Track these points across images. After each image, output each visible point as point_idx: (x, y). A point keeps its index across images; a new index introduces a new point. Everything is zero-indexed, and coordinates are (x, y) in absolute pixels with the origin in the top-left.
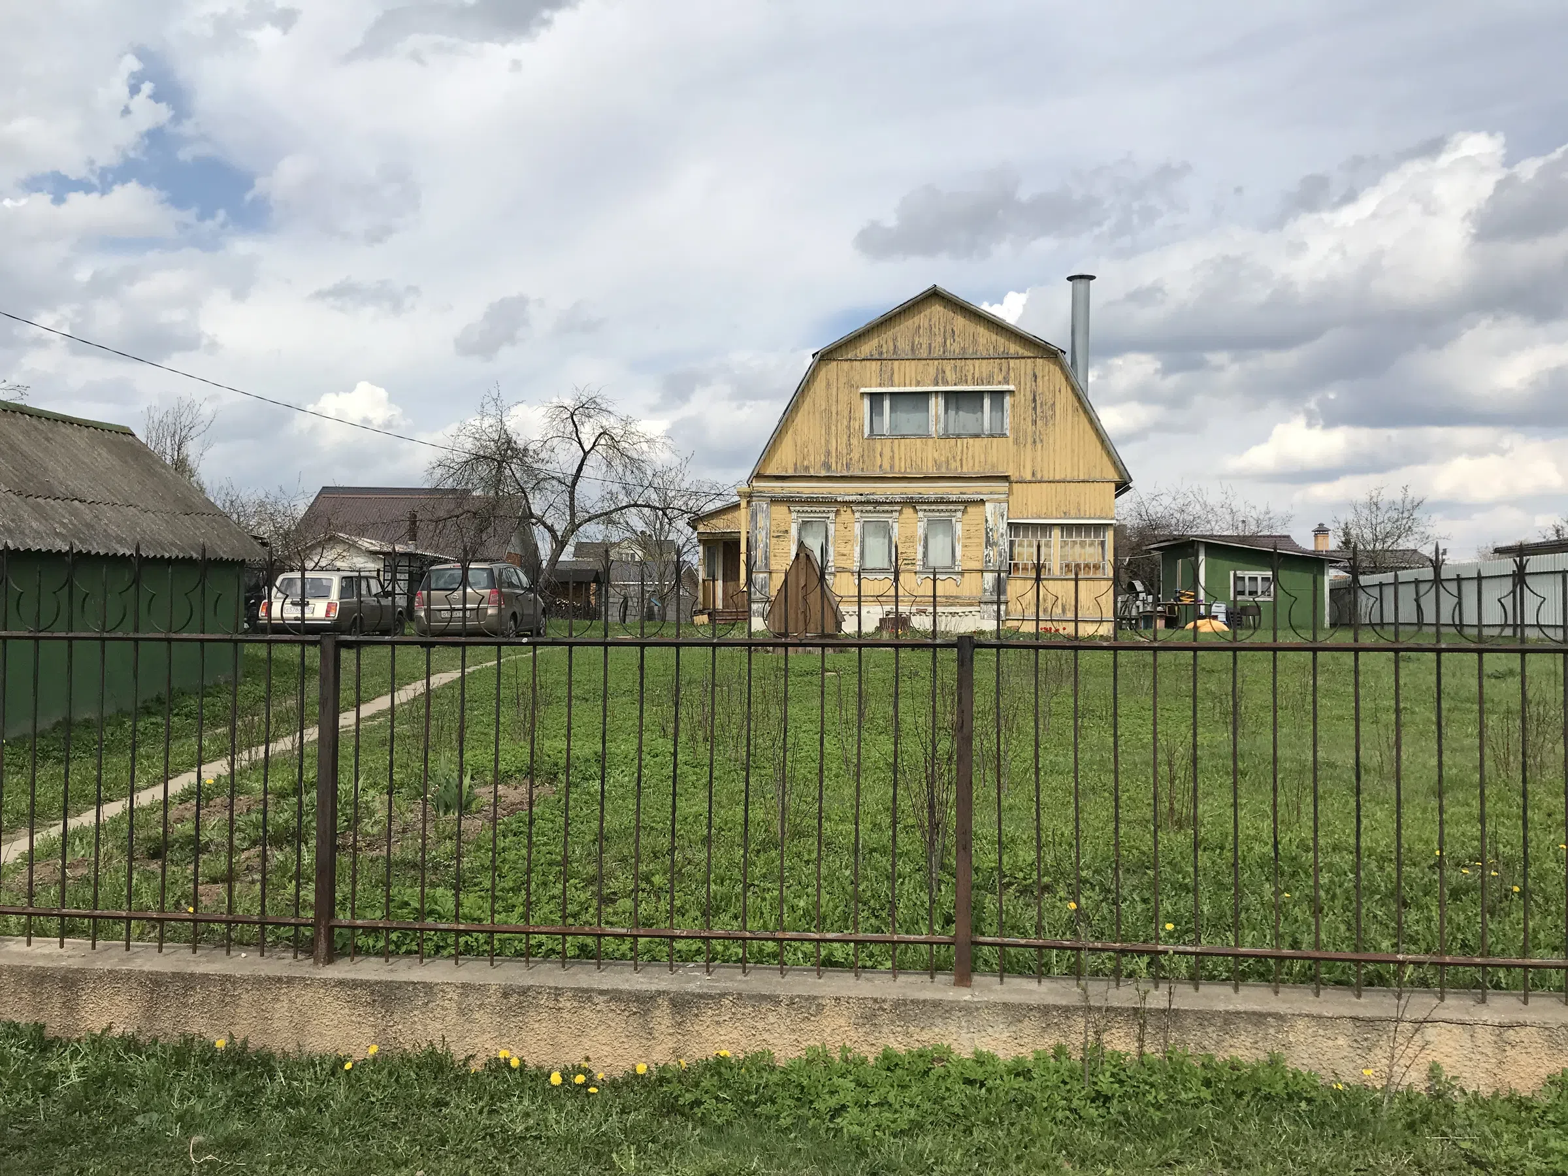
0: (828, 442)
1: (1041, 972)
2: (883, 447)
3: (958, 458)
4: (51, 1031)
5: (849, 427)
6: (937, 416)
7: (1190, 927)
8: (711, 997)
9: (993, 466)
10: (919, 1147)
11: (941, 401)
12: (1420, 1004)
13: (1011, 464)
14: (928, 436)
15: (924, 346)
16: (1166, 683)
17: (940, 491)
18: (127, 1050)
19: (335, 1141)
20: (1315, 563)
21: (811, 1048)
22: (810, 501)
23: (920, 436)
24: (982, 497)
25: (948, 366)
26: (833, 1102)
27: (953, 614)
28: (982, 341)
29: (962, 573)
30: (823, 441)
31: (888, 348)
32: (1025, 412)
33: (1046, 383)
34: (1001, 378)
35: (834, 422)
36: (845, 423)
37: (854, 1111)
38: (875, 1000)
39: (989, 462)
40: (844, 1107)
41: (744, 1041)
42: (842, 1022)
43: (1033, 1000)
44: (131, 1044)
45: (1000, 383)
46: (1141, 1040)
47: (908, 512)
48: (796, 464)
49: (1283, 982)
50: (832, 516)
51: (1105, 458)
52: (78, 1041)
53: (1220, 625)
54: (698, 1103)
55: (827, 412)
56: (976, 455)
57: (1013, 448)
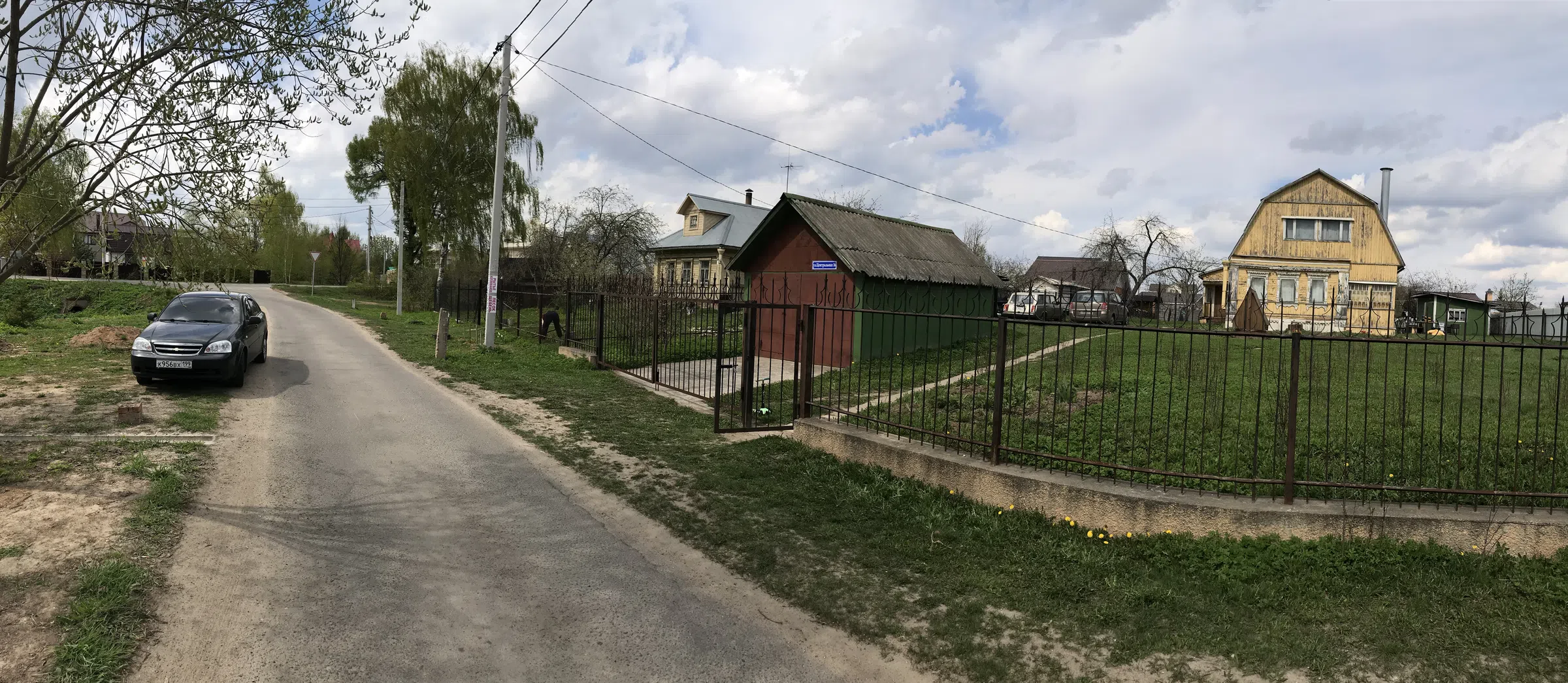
0: (1266, 241)
1: (1327, 497)
2: (1292, 244)
3: (1327, 251)
5: (1276, 235)
6: (1318, 231)
7: (1400, 477)
8: (1164, 504)
9: (1342, 256)
11: (1320, 224)
12: (1502, 514)
13: (1351, 255)
14: (1314, 240)
15: (1313, 197)
16: (1411, 357)
17: (1319, 266)
20: (1485, 306)
21: (1210, 532)
22: (1257, 268)
23: (1310, 240)
24: (1337, 270)
25: (1324, 207)
26: (1216, 560)
27: (1322, 324)
28: (1340, 196)
29: (1327, 305)
31: (1296, 197)
32: (1359, 232)
33: (1369, 218)
34: (1349, 215)
35: (1269, 232)
36: (1274, 233)
37: (1225, 567)
38: (1242, 511)
39: (1341, 254)
40: (1222, 564)
41: (1179, 527)
42: (1227, 521)
43: (1320, 512)
44: (920, 484)
45: (1348, 217)
46: (1371, 531)
47: (1303, 276)
48: (1251, 251)
49: (1442, 503)
50: (1267, 276)
51: (1394, 255)
52: (902, 479)
53: (1441, 333)
54: (1151, 556)
55: (1266, 226)
56: (1336, 250)
57: (1352, 248)
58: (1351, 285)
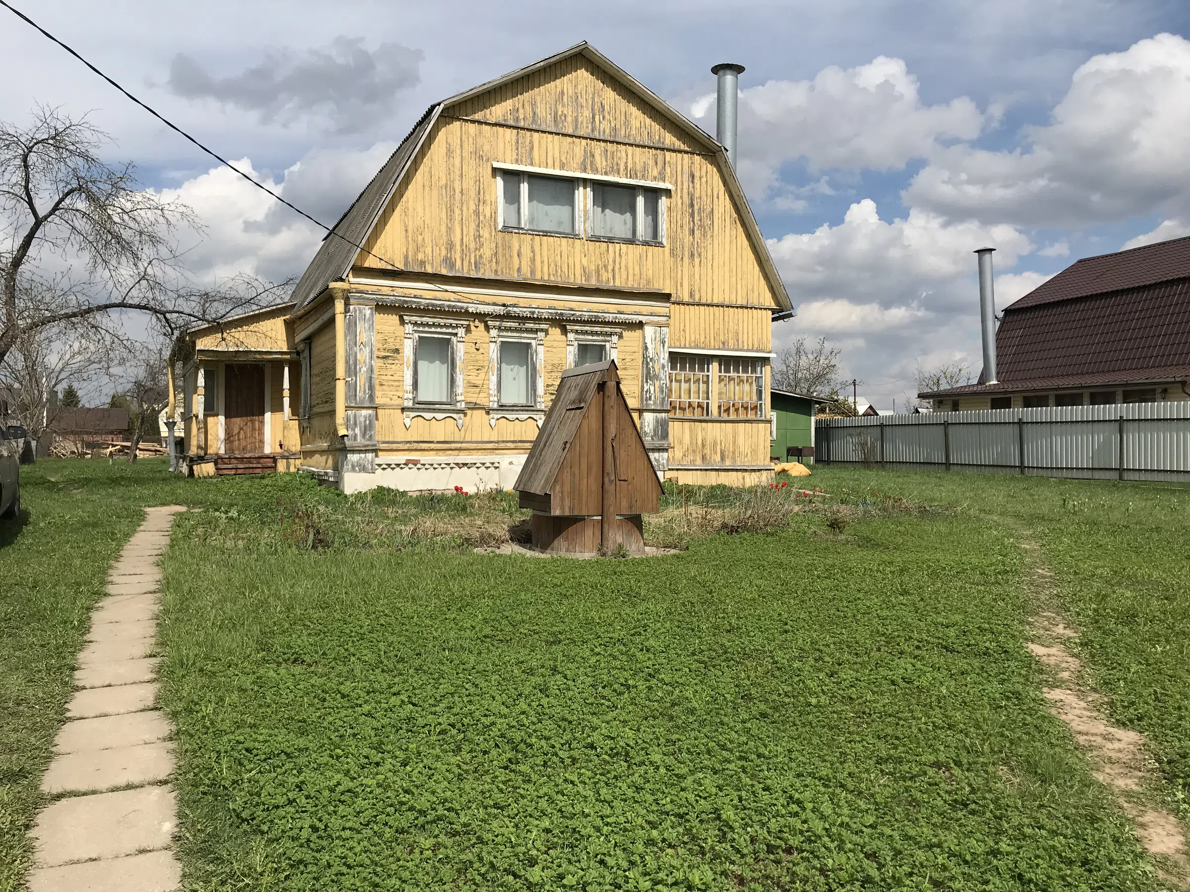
0: (450, 230)
2: (520, 244)
3: (610, 268)
5: (477, 213)
6: (586, 212)
9: (648, 282)
11: (589, 191)
13: (668, 282)
14: (575, 236)
15: (569, 119)
17: (595, 307)
22: (432, 310)
23: (565, 236)
24: (641, 318)
25: (598, 149)
28: (634, 123)
30: (443, 229)
31: (525, 114)
32: (682, 219)
33: (704, 185)
34: (655, 173)
35: (458, 204)
36: (473, 207)
39: (644, 276)
45: (655, 178)
47: (555, 332)
48: (406, 257)
50: (461, 332)
51: (763, 282)
55: (448, 187)
56: (629, 266)
57: (669, 261)
58: (675, 358)
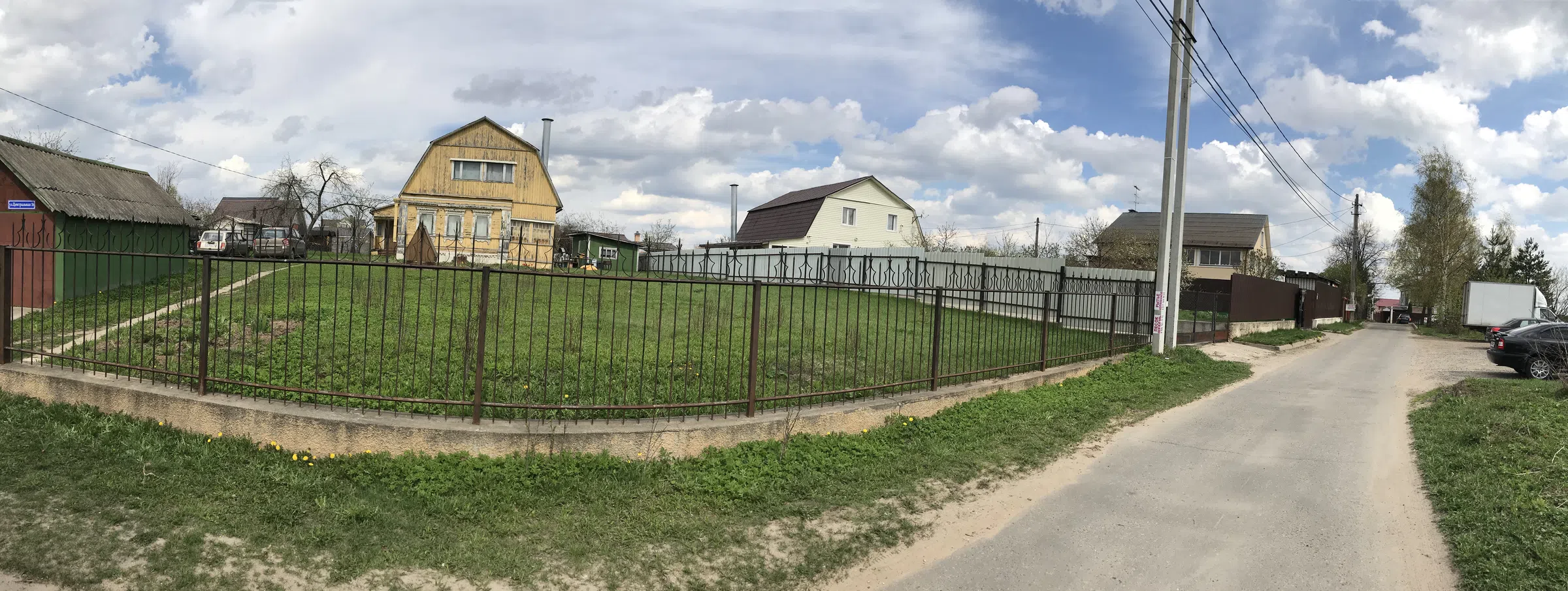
0: (435, 180)
1: (511, 418)
2: (460, 184)
3: (492, 191)
4: (102, 409)
6: (483, 173)
7: (575, 396)
8: (363, 426)
9: (506, 196)
10: (452, 501)
11: (485, 166)
12: (661, 424)
13: (514, 195)
14: (479, 181)
15: (479, 142)
16: (572, 290)
17: (483, 204)
18: (128, 421)
19: (201, 473)
20: (634, 246)
21: (406, 451)
22: (426, 205)
23: (475, 180)
24: (500, 208)
25: (489, 151)
26: (413, 478)
27: (486, 256)
28: (504, 142)
29: (491, 239)
30: (433, 180)
31: (463, 142)
32: (521, 175)
33: (531, 163)
34: (511, 158)
35: (438, 173)
36: (443, 174)
37: (423, 483)
38: (436, 430)
39: (504, 194)
40: (419, 481)
41: (377, 447)
42: (421, 439)
43: (507, 432)
44: (129, 419)
45: (511, 160)
46: (551, 448)
47: (469, 212)
48: (420, 189)
49: (610, 418)
50: (435, 212)
51: (553, 197)
52: (110, 415)
53: (594, 268)
54: (355, 475)
55: (435, 167)
56: (499, 190)
57: (515, 189)
58: (514, 222)
